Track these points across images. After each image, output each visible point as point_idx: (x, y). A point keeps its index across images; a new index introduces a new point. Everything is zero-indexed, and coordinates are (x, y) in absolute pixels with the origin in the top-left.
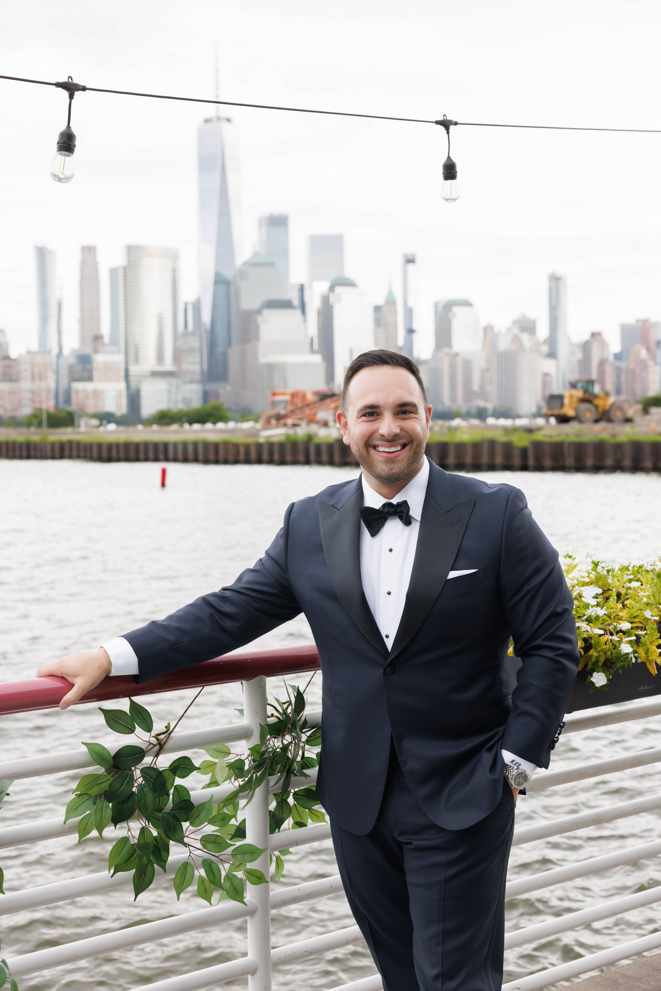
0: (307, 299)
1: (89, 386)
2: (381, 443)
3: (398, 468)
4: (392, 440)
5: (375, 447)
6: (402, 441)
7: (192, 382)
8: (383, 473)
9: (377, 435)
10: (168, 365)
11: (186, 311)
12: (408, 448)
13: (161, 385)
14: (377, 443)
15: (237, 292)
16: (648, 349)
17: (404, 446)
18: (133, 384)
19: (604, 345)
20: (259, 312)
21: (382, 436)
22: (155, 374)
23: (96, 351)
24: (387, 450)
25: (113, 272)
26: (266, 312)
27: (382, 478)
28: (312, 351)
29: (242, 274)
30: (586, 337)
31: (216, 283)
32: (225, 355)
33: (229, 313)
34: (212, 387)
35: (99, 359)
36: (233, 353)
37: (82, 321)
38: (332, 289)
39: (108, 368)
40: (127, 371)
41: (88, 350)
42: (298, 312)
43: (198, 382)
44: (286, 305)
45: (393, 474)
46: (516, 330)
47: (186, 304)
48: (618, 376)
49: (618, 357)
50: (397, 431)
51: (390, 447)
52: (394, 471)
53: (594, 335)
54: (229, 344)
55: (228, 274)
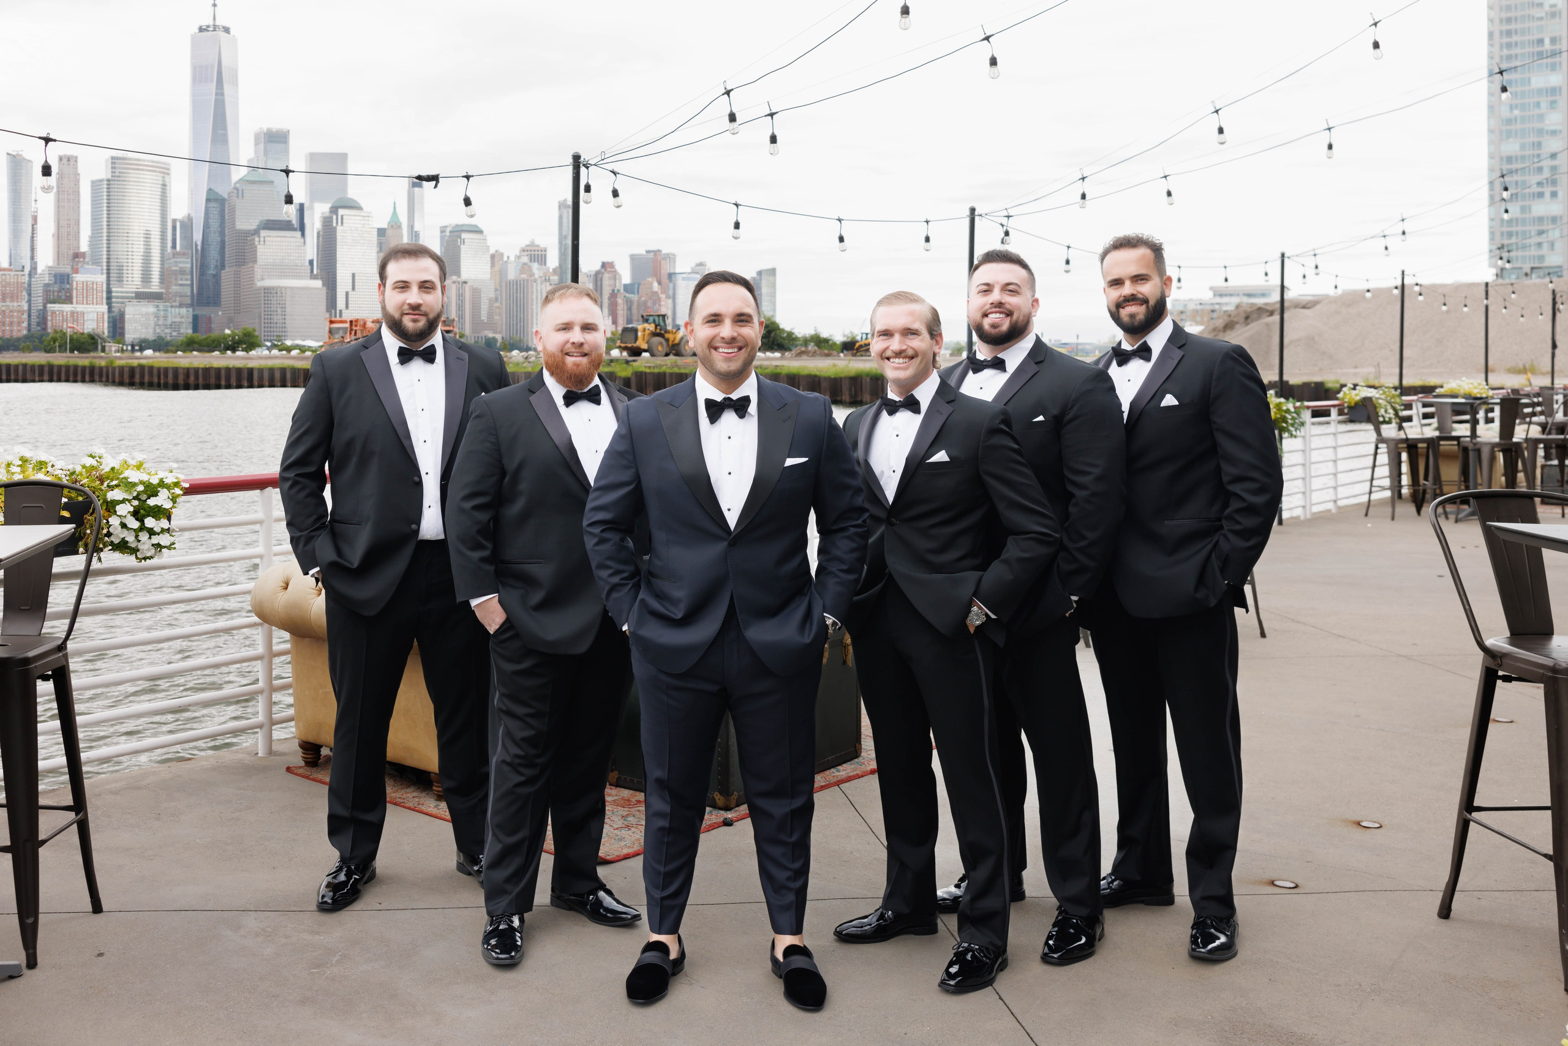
0: (307, 221)
1: (67, 308)
2: (722, 344)
3: (734, 366)
4: (730, 342)
5: (716, 349)
6: (739, 344)
7: (181, 306)
8: (722, 370)
9: (718, 338)
10: (155, 287)
11: (174, 228)
12: (743, 350)
13: (149, 308)
14: (718, 345)
15: (233, 211)
16: (660, 283)
17: (740, 349)
18: (116, 307)
19: (615, 275)
20: (256, 232)
21: (723, 338)
22: (140, 296)
23: (76, 271)
24: (726, 351)
25: (95, 185)
26: (263, 233)
27: (721, 374)
28: (313, 277)
29: (237, 191)
30: (598, 267)
31: (208, 200)
32: (217, 277)
33: (222, 233)
34: (203, 311)
35: (79, 278)
36: (227, 275)
37: (58, 237)
38: (334, 210)
39: (88, 287)
40: (109, 292)
41: (67, 269)
42: (299, 234)
43: (187, 306)
44: (284, 226)
45: (730, 371)
46: (525, 259)
47: (174, 221)
48: (630, 309)
49: (628, 288)
50: (735, 334)
51: (728, 348)
52: (732, 368)
53: (604, 265)
54: (223, 267)
55: (223, 191)
